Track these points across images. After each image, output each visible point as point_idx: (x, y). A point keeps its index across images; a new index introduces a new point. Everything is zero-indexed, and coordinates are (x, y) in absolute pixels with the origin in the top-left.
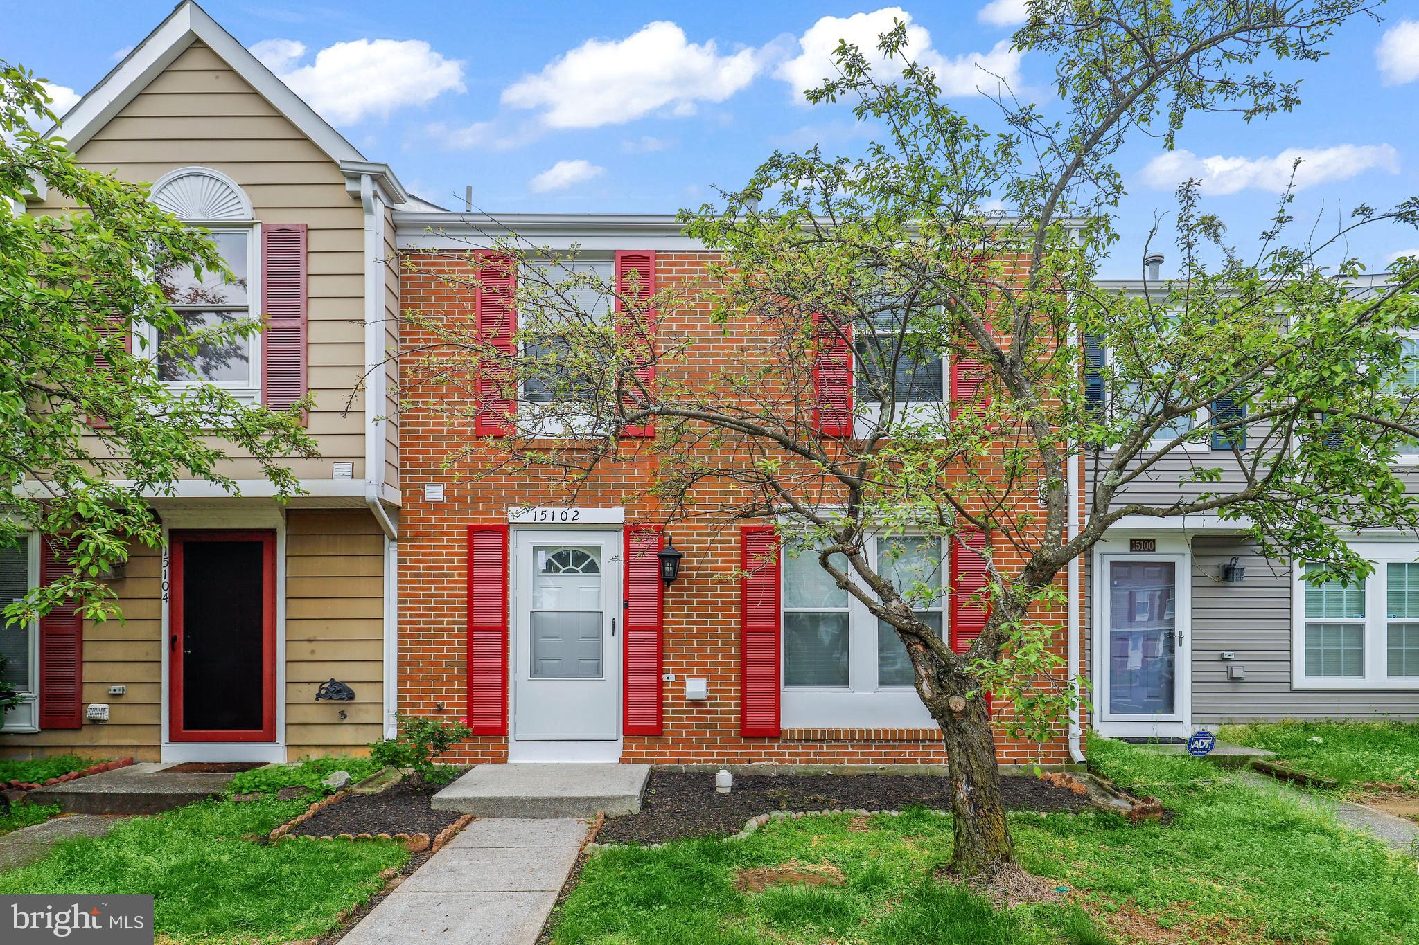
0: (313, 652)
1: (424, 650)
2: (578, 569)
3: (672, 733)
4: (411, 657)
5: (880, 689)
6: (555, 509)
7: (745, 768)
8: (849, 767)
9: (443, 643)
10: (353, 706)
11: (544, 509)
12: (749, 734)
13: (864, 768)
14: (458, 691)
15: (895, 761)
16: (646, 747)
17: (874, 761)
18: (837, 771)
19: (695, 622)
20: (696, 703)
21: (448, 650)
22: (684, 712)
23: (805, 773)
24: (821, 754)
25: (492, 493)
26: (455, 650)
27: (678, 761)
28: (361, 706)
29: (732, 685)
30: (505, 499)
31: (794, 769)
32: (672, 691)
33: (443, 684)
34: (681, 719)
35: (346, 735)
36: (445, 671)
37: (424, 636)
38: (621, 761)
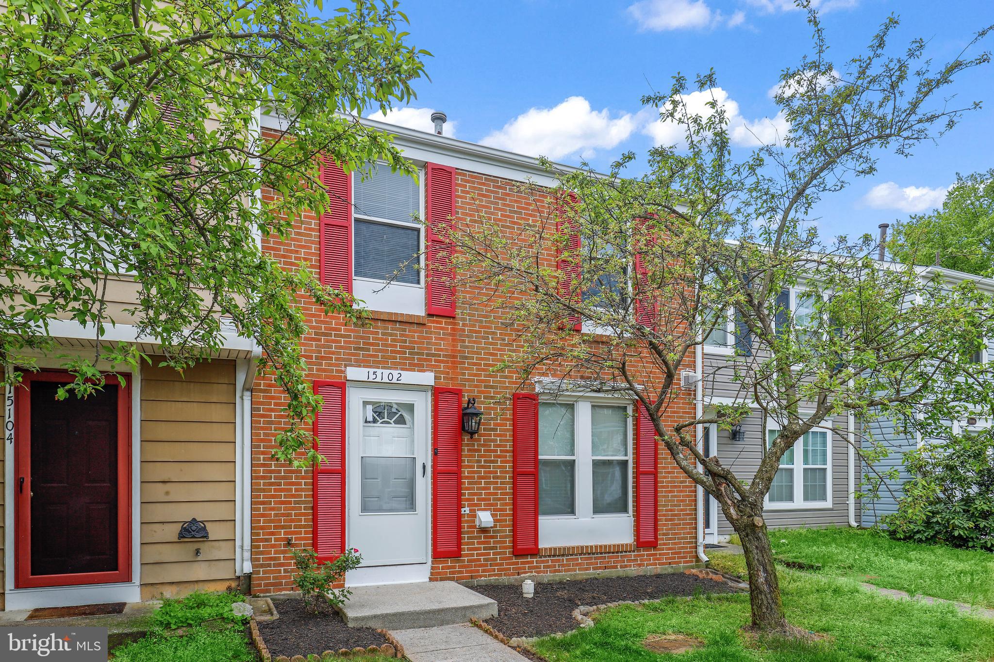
0: (167, 493)
1: (275, 490)
2: (392, 421)
3: (467, 555)
4: (264, 497)
5: (594, 516)
6: (383, 371)
7: (516, 579)
8: (580, 574)
9: (293, 484)
10: (206, 543)
11: (375, 370)
12: (518, 553)
13: (588, 574)
14: (305, 526)
15: (605, 568)
16: (449, 567)
17: (594, 569)
18: (573, 577)
19: (483, 467)
20: (484, 530)
21: (296, 490)
22: (475, 538)
23: (553, 580)
24: (563, 565)
25: (333, 353)
26: (302, 490)
27: (472, 577)
28: (213, 543)
29: (507, 515)
30: (344, 360)
31: (547, 577)
32: (467, 522)
33: (292, 521)
34: (473, 543)
35: (200, 572)
36: (293, 509)
37: (276, 478)
38: (431, 580)
